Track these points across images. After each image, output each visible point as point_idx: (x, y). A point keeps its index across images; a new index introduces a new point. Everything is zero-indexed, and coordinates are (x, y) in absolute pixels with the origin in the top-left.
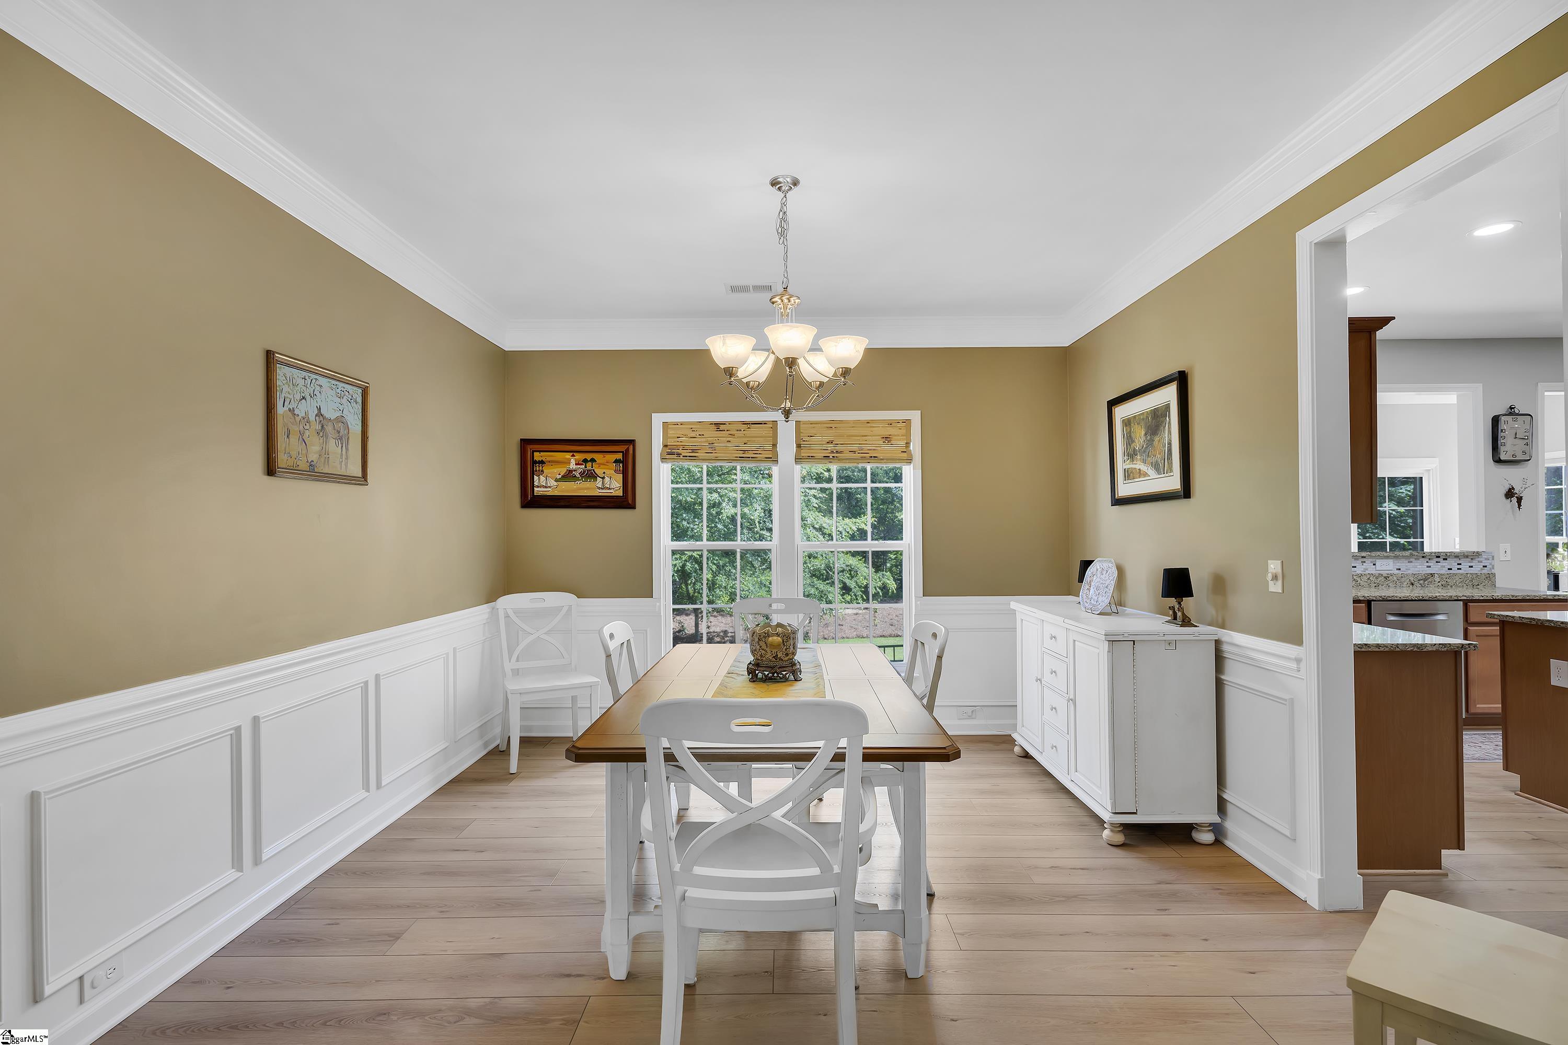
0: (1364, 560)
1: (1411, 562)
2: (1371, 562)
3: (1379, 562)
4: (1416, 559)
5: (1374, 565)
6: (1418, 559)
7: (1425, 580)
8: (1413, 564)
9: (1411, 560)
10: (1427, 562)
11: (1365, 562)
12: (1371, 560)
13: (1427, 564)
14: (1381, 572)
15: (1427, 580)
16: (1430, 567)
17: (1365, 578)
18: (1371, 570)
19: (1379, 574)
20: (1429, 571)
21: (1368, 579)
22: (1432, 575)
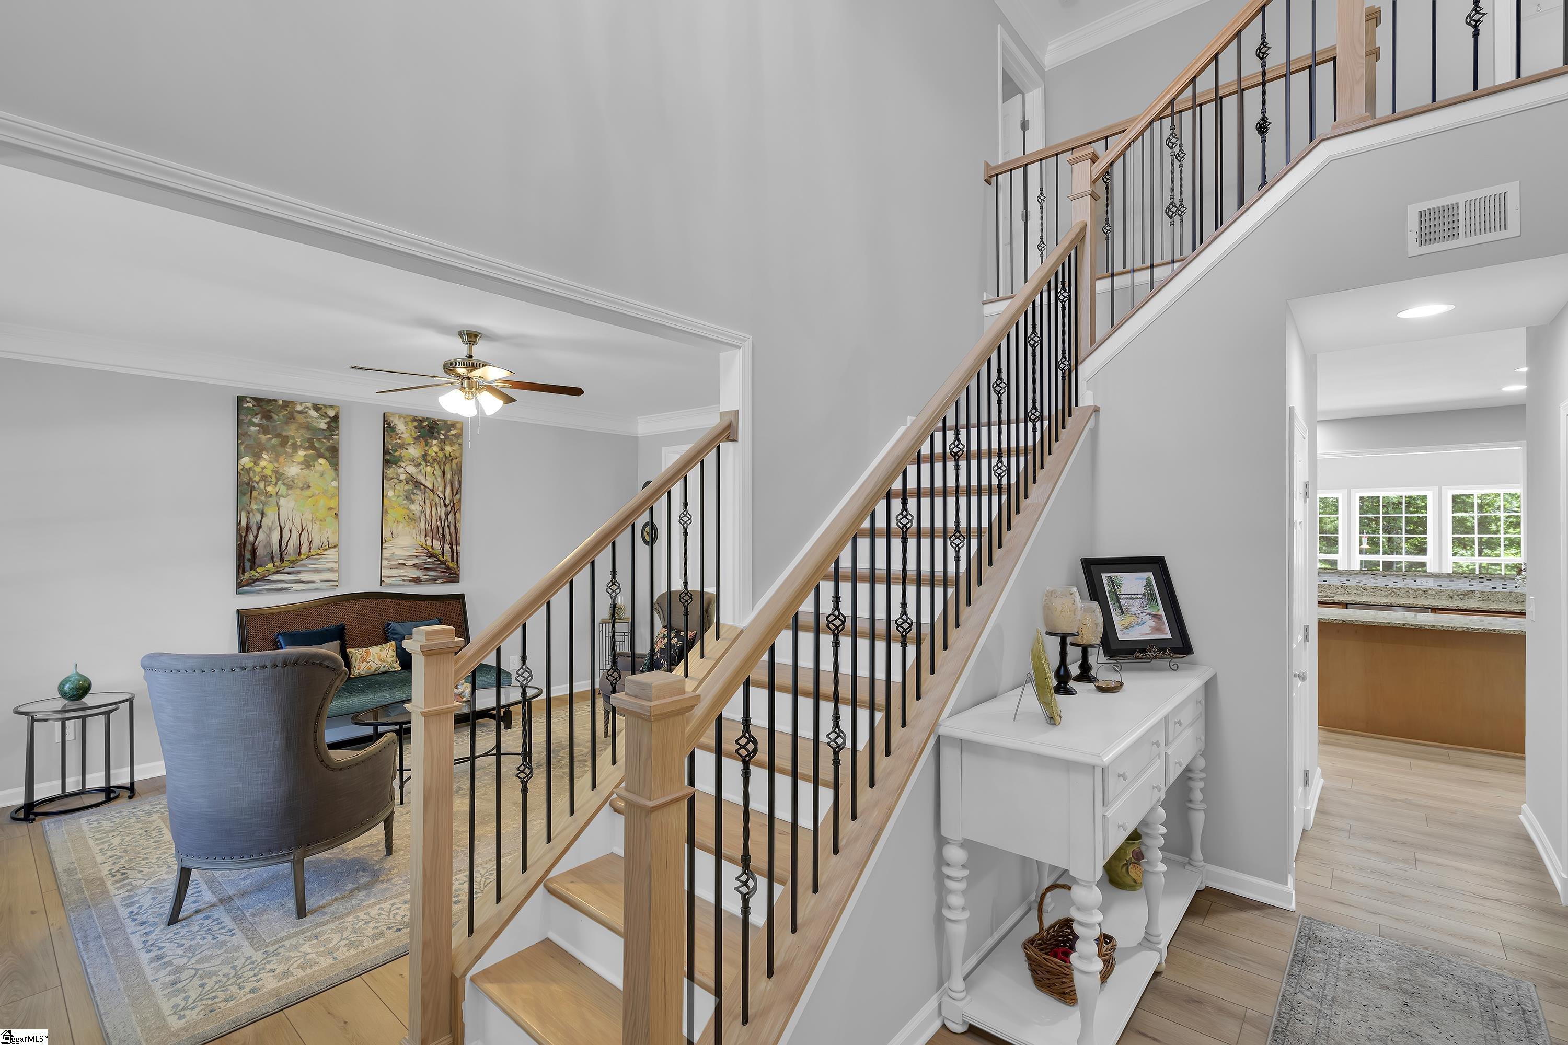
0: (1405, 577)
1: (1453, 581)
2: (1412, 579)
3: (1418, 580)
4: (1457, 579)
5: (1415, 581)
6: (1460, 579)
7: (1465, 595)
8: (1455, 583)
9: (1453, 579)
10: (1470, 581)
11: (1406, 579)
12: (1413, 578)
13: (1470, 583)
14: (1420, 587)
15: (1466, 595)
16: (1473, 585)
17: (1404, 591)
18: (1412, 585)
19: (1418, 588)
20: (1472, 588)
21: (1407, 592)
22: (1472, 592)
